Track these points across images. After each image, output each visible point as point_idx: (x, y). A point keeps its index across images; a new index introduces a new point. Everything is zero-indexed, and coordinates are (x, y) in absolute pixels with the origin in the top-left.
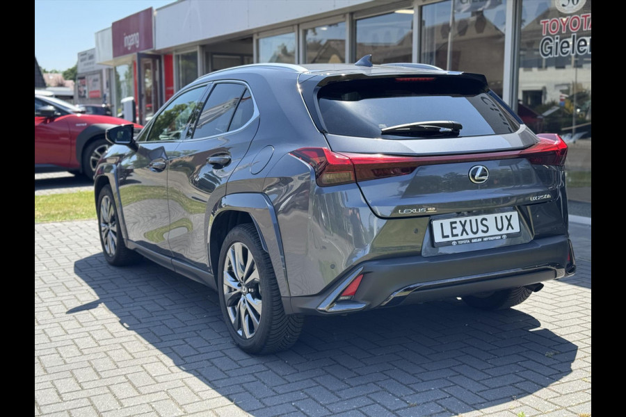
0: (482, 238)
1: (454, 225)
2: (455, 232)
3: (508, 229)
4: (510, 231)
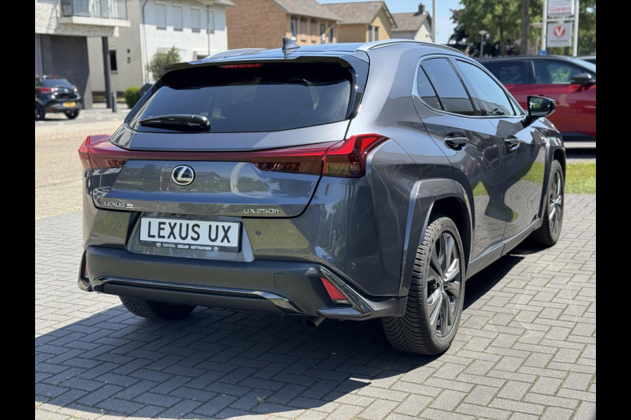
0: (190, 245)
1: (162, 226)
2: (162, 233)
3: (222, 241)
4: (225, 244)
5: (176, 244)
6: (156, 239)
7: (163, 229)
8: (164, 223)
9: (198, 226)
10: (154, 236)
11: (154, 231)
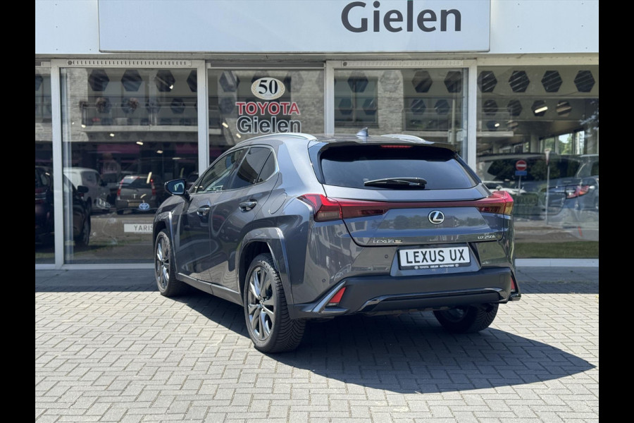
0: (439, 265)
1: (416, 254)
2: (417, 259)
3: (460, 259)
4: (462, 261)
5: (429, 266)
6: (414, 264)
7: (418, 256)
8: (418, 252)
9: (442, 252)
10: (411, 262)
11: (411, 258)
